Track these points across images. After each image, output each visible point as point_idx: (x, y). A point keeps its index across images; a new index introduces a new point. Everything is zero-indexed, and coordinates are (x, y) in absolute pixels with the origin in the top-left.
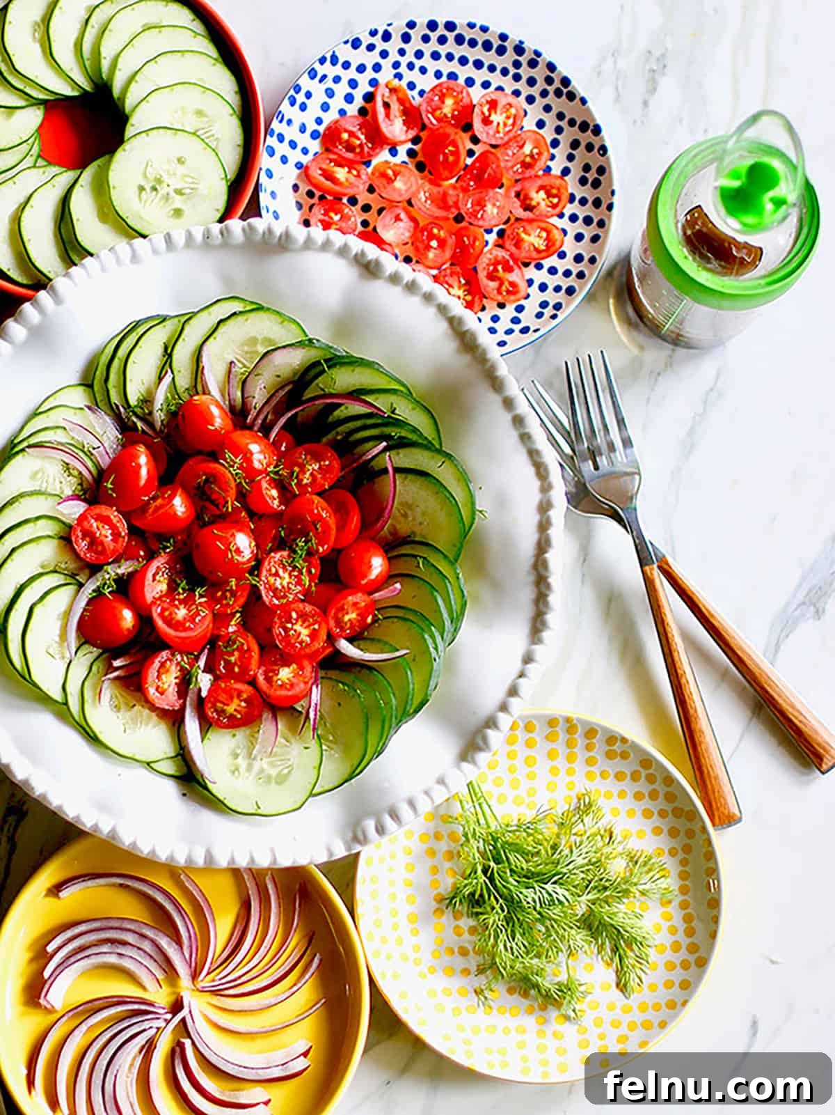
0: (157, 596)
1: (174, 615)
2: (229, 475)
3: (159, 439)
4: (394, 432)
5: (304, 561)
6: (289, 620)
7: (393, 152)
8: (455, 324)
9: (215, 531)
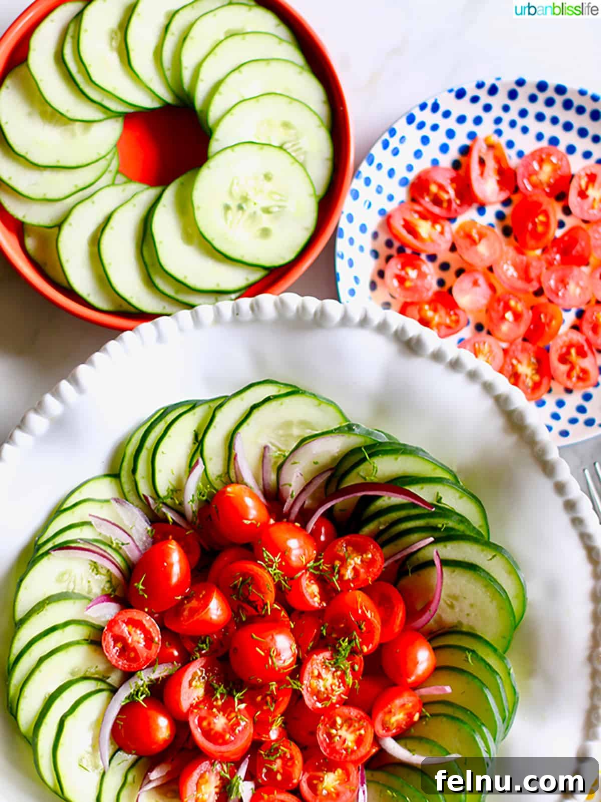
0: (194, 702)
1: (212, 726)
2: (267, 576)
3: (191, 531)
4: (439, 522)
5: (348, 659)
6: (333, 725)
7: (481, 210)
8: (501, 402)
9: (254, 636)
